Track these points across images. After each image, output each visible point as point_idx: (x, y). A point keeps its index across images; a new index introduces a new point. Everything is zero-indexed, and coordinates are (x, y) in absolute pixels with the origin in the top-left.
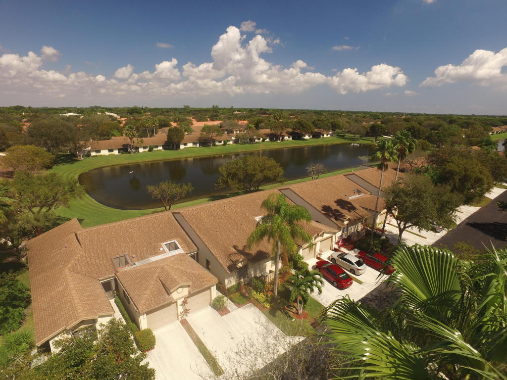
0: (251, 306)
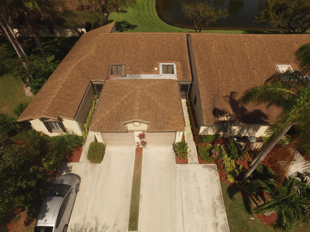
0: (213, 168)
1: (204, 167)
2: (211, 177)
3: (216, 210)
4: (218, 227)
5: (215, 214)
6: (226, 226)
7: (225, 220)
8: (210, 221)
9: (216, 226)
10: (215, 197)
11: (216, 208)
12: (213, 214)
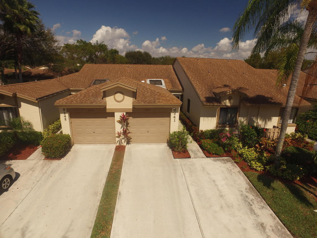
0: (228, 161)
1: (215, 161)
2: (229, 170)
3: (251, 205)
4: (267, 230)
5: (252, 210)
6: (279, 227)
7: (275, 219)
8: (249, 222)
9: (261, 228)
10: (243, 190)
11: (251, 203)
12: (248, 211)
